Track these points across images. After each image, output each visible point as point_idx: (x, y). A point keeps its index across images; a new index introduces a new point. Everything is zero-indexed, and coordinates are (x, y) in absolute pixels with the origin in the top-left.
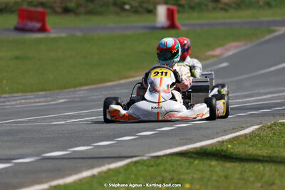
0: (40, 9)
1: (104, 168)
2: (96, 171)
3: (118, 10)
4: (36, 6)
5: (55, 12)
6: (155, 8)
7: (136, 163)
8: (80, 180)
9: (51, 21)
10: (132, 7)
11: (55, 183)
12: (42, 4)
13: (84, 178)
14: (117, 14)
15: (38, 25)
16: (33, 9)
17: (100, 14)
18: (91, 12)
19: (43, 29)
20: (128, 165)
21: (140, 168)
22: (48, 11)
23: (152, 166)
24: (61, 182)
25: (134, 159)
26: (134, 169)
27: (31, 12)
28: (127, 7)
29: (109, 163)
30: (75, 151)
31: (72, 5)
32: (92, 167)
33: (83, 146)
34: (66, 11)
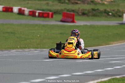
0: (72, 13)
1: (99, 81)
3: (106, 15)
4: (70, 11)
5: (79, 15)
6: (123, 15)
7: (113, 79)
9: (76, 18)
10: (112, 14)
12: (73, 11)
14: (106, 17)
15: (71, 20)
16: (69, 13)
17: (99, 16)
19: (73, 21)
20: (110, 80)
21: (115, 81)
22: (75, 14)
23: (120, 81)
25: (113, 77)
26: (112, 81)
27: (68, 14)
28: (110, 14)
29: (102, 79)
30: (86, 73)
31: (86, 12)
32: (94, 80)
33: (90, 71)
34: (84, 14)
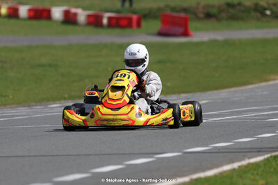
0: (183, 15)
1: (245, 163)
2: (236, 165)
3: (259, 15)
4: (177, 12)
5: (198, 18)
7: (275, 157)
8: (221, 173)
9: (192, 25)
10: (272, 13)
11: (195, 176)
12: (185, 10)
13: (224, 172)
14: (258, 19)
15: (181, 30)
16: (175, 14)
17: (242, 19)
18: (233, 18)
19: (186, 34)
20: (268, 159)
22: (190, 16)
24: (202, 175)
25: (274, 154)
26: (274, 163)
27: (174, 17)
28: (268, 12)
29: (249, 158)
30: (216, 147)
31: (214, 11)
32: (232, 162)
33: (224, 142)
34: (209, 16)
